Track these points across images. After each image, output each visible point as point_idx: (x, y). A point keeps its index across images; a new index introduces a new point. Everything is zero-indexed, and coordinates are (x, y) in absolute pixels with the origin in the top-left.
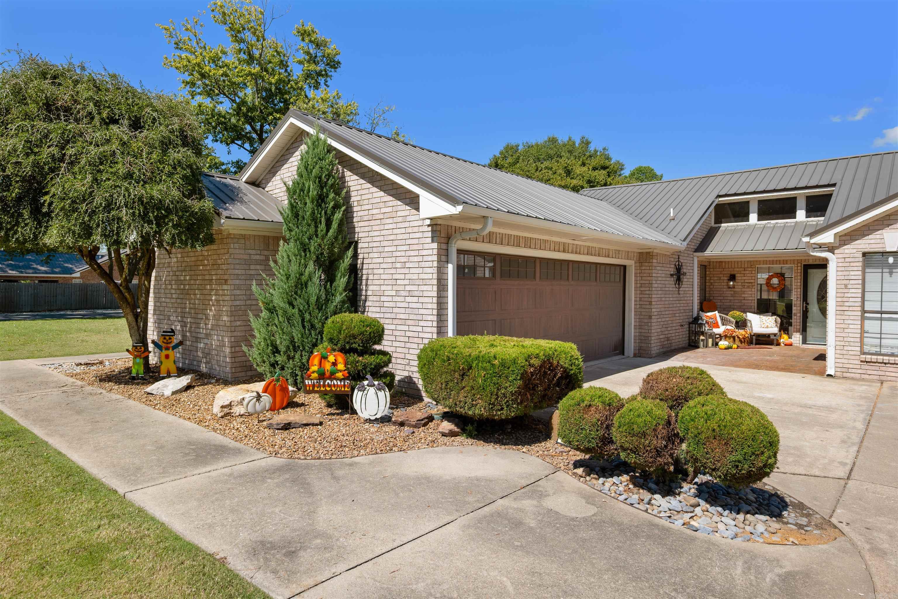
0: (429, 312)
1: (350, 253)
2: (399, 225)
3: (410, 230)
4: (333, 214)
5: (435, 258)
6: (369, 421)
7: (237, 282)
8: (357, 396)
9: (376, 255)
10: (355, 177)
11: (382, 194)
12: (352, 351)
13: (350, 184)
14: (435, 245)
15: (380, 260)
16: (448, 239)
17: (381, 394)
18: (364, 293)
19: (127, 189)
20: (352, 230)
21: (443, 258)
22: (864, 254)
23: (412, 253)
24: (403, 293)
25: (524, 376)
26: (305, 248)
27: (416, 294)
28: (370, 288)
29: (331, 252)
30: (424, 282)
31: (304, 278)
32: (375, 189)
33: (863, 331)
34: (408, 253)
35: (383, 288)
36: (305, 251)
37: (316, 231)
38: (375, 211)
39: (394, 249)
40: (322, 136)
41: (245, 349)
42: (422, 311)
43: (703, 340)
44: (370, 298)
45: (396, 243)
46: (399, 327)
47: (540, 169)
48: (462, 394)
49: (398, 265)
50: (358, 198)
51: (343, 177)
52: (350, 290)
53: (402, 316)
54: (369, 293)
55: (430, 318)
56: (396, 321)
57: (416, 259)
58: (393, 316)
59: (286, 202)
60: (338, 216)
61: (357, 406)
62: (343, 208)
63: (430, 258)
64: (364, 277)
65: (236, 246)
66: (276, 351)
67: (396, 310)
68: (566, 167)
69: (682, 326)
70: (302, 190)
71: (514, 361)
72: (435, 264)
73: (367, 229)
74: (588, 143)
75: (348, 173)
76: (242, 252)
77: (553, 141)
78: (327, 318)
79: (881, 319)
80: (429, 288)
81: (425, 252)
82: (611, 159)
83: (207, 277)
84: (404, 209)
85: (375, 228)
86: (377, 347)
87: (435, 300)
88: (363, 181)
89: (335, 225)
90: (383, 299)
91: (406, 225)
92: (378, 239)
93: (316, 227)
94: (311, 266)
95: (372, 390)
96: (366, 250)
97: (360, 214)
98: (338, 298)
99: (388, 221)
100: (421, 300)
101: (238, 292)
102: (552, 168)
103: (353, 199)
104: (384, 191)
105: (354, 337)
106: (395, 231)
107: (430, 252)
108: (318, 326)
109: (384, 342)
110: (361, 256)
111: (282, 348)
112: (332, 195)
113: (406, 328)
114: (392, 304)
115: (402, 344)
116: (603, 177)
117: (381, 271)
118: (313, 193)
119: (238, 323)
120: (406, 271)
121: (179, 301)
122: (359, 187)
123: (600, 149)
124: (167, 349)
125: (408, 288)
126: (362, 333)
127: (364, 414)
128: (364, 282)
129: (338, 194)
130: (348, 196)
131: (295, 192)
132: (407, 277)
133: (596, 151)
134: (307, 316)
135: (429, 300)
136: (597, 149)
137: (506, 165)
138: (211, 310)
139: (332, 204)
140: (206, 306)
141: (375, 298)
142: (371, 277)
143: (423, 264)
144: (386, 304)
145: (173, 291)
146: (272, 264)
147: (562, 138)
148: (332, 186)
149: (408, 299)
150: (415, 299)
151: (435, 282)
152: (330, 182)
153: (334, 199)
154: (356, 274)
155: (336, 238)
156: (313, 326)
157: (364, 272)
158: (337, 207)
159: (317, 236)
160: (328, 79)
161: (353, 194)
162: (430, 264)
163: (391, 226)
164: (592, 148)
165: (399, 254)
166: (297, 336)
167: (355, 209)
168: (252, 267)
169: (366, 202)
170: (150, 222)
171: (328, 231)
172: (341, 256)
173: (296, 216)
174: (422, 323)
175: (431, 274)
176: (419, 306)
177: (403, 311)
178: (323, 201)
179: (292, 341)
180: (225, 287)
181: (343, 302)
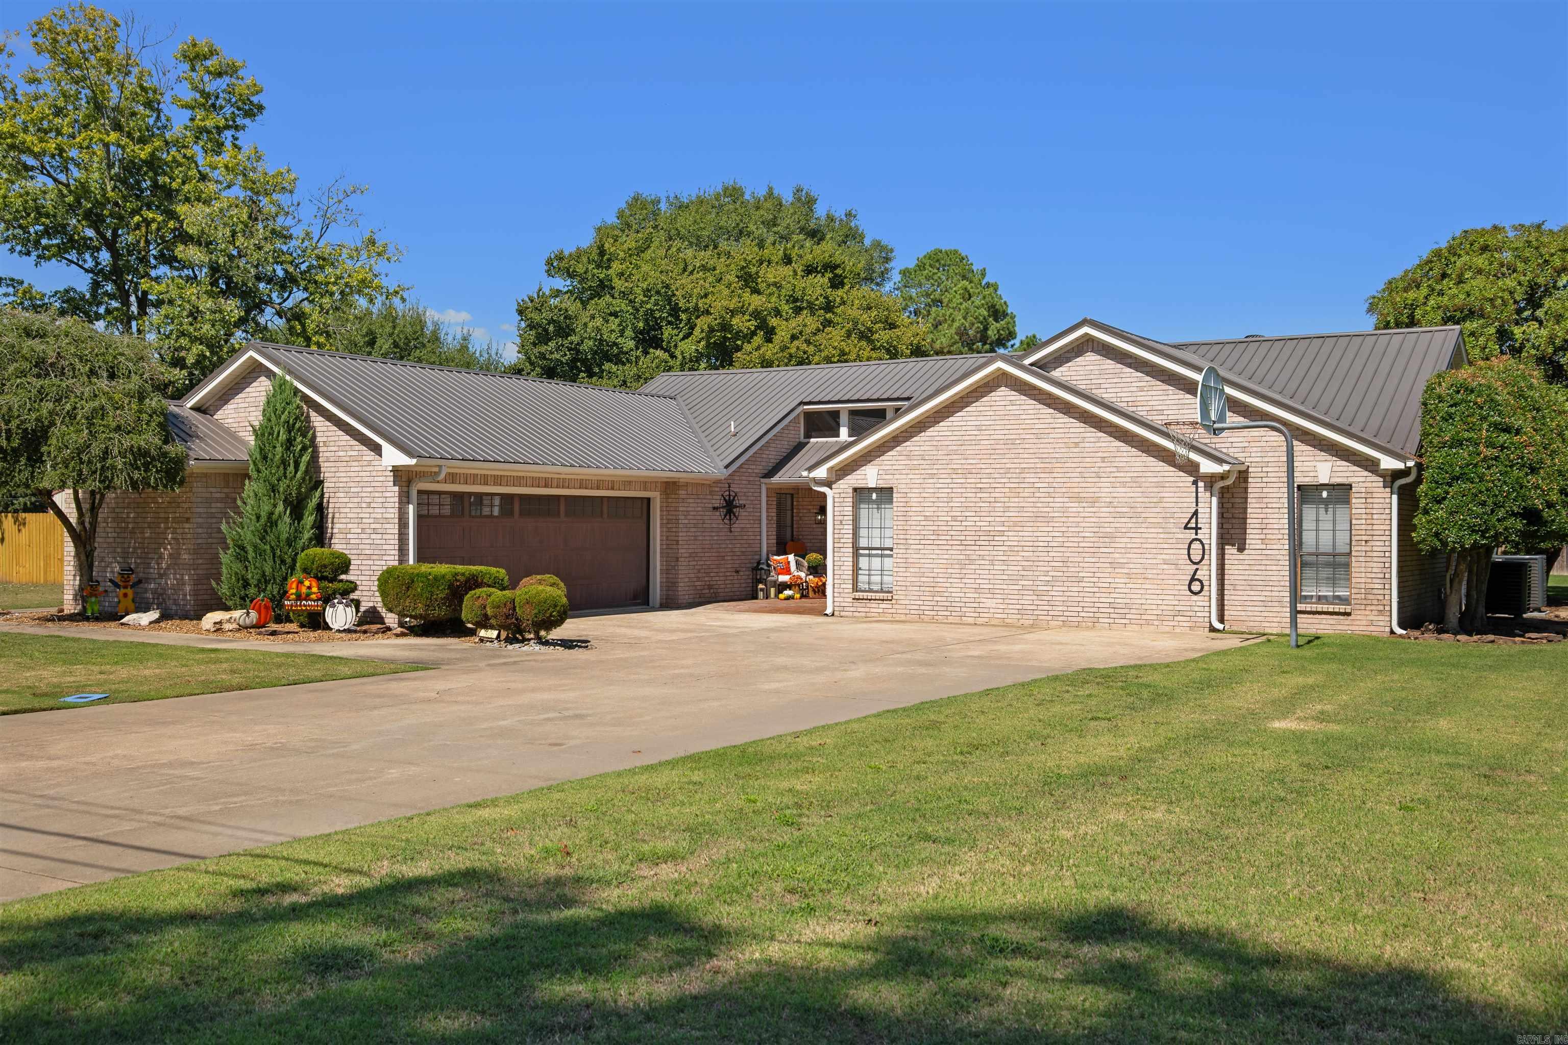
0: (392, 547)
1: (318, 494)
2: (365, 469)
3: (374, 474)
4: (301, 456)
5: (397, 500)
6: (339, 631)
7: (200, 520)
8: (329, 612)
9: (342, 495)
10: (321, 419)
11: (348, 438)
12: (324, 578)
13: (316, 424)
14: (396, 488)
15: (347, 500)
16: (409, 482)
17: (348, 610)
18: (329, 531)
19: (120, 441)
20: (318, 469)
21: (404, 499)
22: (855, 490)
23: (377, 495)
24: (368, 531)
25: (451, 586)
26: (274, 489)
27: (380, 531)
28: (337, 526)
29: (299, 493)
30: (387, 521)
31: (275, 517)
32: (341, 433)
33: (856, 569)
34: (373, 495)
35: (350, 526)
36: (273, 491)
37: (285, 473)
38: (341, 454)
39: (359, 489)
40: (288, 378)
41: (214, 583)
42: (385, 547)
43: (762, 590)
44: (337, 536)
45: (361, 484)
46: (364, 562)
47: (690, 268)
48: (408, 600)
49: (364, 505)
50: (325, 439)
51: (308, 416)
52: (317, 528)
53: (367, 552)
54: (335, 531)
55: (393, 552)
56: (361, 557)
57: (380, 500)
58: (359, 552)
59: (253, 443)
60: (306, 458)
61: (328, 620)
62: (310, 450)
63: (392, 500)
64: (330, 516)
65: (199, 484)
66: (246, 585)
67: (361, 547)
68: (743, 268)
69: (737, 572)
70: (271, 434)
71: (443, 576)
72: (397, 505)
73: (333, 469)
74: (810, 202)
75: (313, 414)
76: (204, 490)
77: (734, 193)
78: (297, 554)
79: (882, 556)
80: (391, 526)
81: (388, 494)
82: (862, 237)
83: (162, 515)
84: (369, 455)
85: (341, 469)
86: (343, 577)
87: (397, 537)
88: (329, 424)
89: (302, 467)
90: (349, 536)
91: (371, 468)
92: (345, 480)
93: (285, 469)
94: (280, 507)
95: (341, 607)
96: (332, 490)
97: (326, 454)
98: (307, 535)
99: (354, 464)
100: (385, 536)
101: (200, 531)
102: (714, 269)
103: (318, 439)
104: (351, 436)
105: (325, 566)
106: (361, 474)
107: (392, 494)
108: (289, 560)
109: (351, 572)
110: (326, 495)
111: (253, 582)
112: (299, 439)
113: (371, 562)
114: (357, 541)
115: (368, 578)
116: (819, 291)
117: (348, 510)
118: (283, 437)
119: (200, 561)
120: (371, 510)
121: (119, 540)
122: (325, 429)
123: (839, 213)
124: (125, 587)
125: (373, 526)
126: (332, 564)
127: (335, 626)
128: (330, 521)
129: (304, 436)
130: (314, 436)
131: (263, 435)
132: (373, 516)
133: (830, 218)
134: (278, 552)
135: (392, 537)
136: (832, 212)
137: (622, 255)
138: (165, 549)
139: (299, 447)
140: (160, 542)
141: (341, 536)
142: (337, 515)
143: (386, 505)
144: (352, 541)
145: (109, 530)
146: (239, 503)
147: (754, 189)
148: (299, 429)
149: (373, 536)
150: (379, 536)
151: (397, 521)
152: (297, 426)
153: (302, 442)
154: (322, 513)
155: (304, 479)
156: (283, 562)
157: (330, 510)
158: (304, 449)
159: (286, 477)
160: (240, 134)
161: (318, 434)
162: (392, 505)
163: (357, 469)
164: (820, 211)
165: (364, 495)
166: (268, 570)
167: (321, 449)
168: (213, 505)
169: (332, 444)
170: (138, 469)
171: (296, 472)
172: (308, 496)
173: (265, 458)
174: (385, 558)
175: (393, 513)
176: (383, 542)
177: (368, 547)
178: (291, 445)
179: (264, 575)
180: (187, 526)
181: (310, 540)
